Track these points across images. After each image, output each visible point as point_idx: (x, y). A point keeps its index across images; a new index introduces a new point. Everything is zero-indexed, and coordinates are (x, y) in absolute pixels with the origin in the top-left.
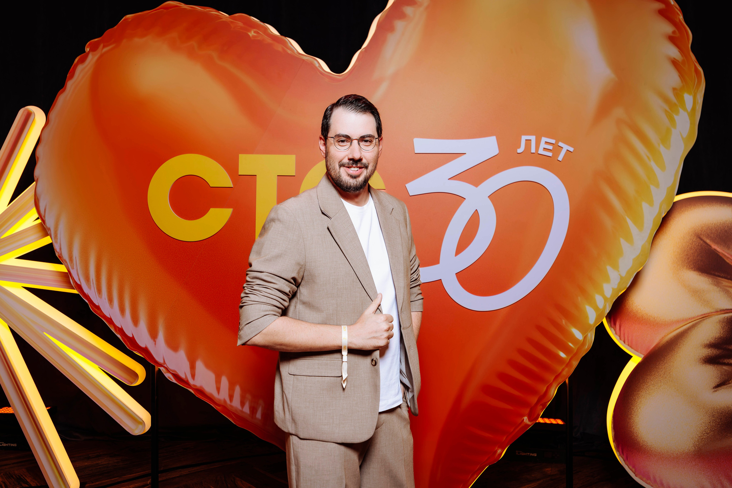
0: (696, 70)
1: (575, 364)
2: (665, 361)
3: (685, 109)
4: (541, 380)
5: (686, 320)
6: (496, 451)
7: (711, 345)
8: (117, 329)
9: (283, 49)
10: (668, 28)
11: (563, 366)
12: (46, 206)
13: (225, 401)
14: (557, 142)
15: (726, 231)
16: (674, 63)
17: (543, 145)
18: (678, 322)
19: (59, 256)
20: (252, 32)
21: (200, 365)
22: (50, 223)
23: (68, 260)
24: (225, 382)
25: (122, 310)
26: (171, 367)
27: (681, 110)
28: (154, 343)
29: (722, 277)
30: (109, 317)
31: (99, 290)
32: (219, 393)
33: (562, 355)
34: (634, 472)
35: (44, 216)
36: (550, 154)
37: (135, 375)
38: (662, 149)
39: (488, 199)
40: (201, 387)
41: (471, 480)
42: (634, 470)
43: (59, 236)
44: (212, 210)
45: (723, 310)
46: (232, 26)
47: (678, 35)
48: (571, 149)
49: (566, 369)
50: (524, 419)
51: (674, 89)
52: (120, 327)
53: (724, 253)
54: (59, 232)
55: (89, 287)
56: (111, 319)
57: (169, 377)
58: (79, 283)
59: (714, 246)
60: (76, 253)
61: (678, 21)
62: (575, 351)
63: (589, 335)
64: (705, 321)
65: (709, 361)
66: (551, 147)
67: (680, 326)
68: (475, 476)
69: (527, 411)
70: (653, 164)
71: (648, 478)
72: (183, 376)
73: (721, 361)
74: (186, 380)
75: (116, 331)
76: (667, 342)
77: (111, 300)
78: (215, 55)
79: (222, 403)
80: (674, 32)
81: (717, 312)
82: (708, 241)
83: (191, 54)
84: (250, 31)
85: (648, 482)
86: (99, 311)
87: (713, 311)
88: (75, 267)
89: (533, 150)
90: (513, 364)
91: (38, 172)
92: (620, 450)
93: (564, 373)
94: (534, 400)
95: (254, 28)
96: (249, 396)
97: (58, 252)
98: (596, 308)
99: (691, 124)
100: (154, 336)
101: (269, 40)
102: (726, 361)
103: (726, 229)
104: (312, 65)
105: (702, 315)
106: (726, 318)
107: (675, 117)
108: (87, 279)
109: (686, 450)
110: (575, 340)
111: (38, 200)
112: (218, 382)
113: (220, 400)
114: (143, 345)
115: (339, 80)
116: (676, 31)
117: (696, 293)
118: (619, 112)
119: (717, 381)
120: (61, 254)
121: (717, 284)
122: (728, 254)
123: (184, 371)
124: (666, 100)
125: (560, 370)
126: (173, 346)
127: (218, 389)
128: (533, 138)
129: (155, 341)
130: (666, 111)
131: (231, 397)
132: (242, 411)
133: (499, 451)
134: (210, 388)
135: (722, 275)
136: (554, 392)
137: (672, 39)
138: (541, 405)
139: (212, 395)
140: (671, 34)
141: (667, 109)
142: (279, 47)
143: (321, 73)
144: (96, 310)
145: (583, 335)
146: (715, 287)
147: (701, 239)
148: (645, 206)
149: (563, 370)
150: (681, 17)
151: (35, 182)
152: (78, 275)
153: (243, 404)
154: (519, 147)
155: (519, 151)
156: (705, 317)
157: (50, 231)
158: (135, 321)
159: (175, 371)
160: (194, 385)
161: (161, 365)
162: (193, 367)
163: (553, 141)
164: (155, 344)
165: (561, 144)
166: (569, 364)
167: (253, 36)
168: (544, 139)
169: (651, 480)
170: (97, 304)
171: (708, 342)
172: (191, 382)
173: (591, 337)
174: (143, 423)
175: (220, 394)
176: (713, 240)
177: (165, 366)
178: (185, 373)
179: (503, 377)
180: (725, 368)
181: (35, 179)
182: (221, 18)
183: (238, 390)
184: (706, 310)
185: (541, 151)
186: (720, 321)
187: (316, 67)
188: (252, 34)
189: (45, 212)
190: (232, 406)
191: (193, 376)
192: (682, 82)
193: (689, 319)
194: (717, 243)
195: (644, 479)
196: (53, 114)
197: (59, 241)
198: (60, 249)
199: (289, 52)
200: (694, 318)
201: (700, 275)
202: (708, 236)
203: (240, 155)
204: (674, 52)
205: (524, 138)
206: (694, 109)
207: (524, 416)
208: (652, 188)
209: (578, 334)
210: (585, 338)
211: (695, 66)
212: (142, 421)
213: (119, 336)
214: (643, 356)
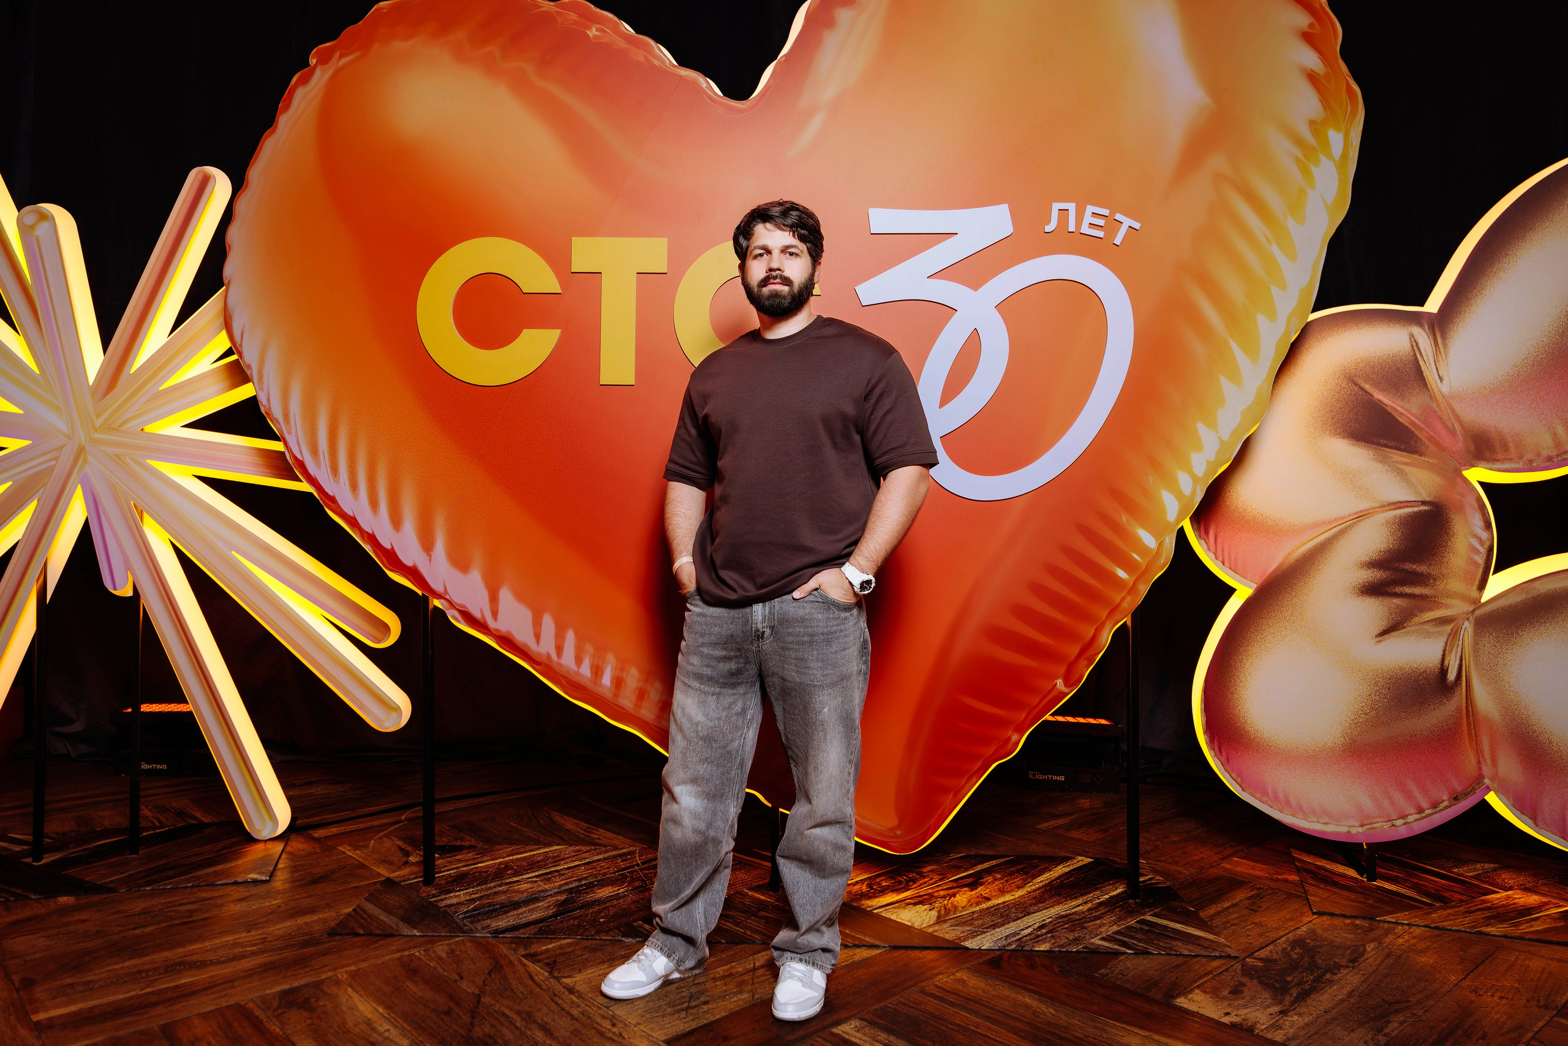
0: (1349, 90)
1: (1144, 589)
2: (1293, 594)
3: (1329, 157)
4: (1087, 617)
5: (1330, 522)
6: (1010, 738)
7: (1373, 564)
8: (366, 536)
9: (646, 58)
10: (1303, 20)
11: (1124, 594)
12: (244, 327)
13: (549, 656)
14: (1113, 213)
15: (1397, 369)
16: (1312, 78)
17: (1088, 218)
18: (1316, 525)
19: (266, 412)
21: (506, 596)
22: (250, 357)
23: (281, 419)
24: (548, 624)
25: (374, 504)
26: (457, 598)
27: (1323, 158)
28: (428, 558)
29: (1392, 448)
30: (352, 515)
31: (335, 470)
32: (538, 642)
33: (1121, 574)
34: (1240, 783)
35: (241, 345)
36: (1101, 234)
37: (385, 629)
38: (1291, 223)
39: (995, 311)
40: (508, 632)
41: (967, 786)
42: (1239, 780)
43: (265, 378)
44: (525, 331)
45: (1393, 504)
46: (559, 19)
47: (1317, 30)
48: (1136, 226)
49: (1129, 599)
50: (1056, 683)
51: (1312, 123)
52: (370, 532)
53: (1394, 406)
54: (265, 372)
55: (318, 464)
56: (354, 519)
57: (452, 618)
58: (300, 458)
59: (1379, 396)
60: (296, 406)
61: (1318, 5)
62: (1143, 569)
63: (1167, 539)
64: (1362, 523)
65: (1369, 590)
66: (1101, 222)
67: (1319, 533)
68: (975, 780)
69: (1062, 669)
70: (1275, 250)
71: (1264, 793)
72: (477, 614)
73: (1389, 590)
74: (483, 621)
75: (363, 539)
76: (1297, 560)
77: (354, 487)
78: (530, 69)
79: (544, 660)
80: (1311, 26)
81: (1383, 506)
82: (1368, 387)
83: (490, 68)
84: (590, 29)
85: (1265, 799)
86: (333, 505)
87: (1376, 505)
88: (293, 431)
89: (1072, 227)
90: (1037, 589)
91: (230, 269)
92: (1216, 744)
93: (1125, 604)
94: (1074, 650)
95: (598, 24)
96: (589, 648)
97: (264, 406)
98: (1179, 495)
99: (1340, 180)
100: (428, 546)
101: (622, 43)
102: (1398, 589)
103: (1397, 365)
104: (695, 85)
105: (1358, 513)
106: (1397, 516)
107: (1314, 170)
108: (314, 451)
109: (1330, 744)
110: (1143, 550)
111: (231, 318)
112: (537, 623)
113: (541, 655)
114: (408, 562)
115: (742, 111)
116: (1316, 23)
117: (1347, 477)
118: (1217, 162)
119: (1382, 624)
120: (270, 409)
121: (1383, 460)
122: (1400, 407)
123: (479, 606)
124: (1298, 141)
125: (1118, 600)
126: (460, 563)
127: (538, 637)
128: (1071, 207)
129: (429, 555)
130: (1298, 160)
131: (559, 649)
132: (577, 674)
133: (1015, 737)
134: (523, 635)
135: (1391, 444)
136: (1106, 638)
137: (1308, 38)
138: (1086, 659)
139: (526, 645)
140: (1307, 29)
141: (1300, 155)
142: (639, 54)
143: (713, 98)
144: (330, 503)
145: (1157, 540)
146: (1380, 465)
147: (1356, 384)
148: (1261, 320)
149: (1123, 599)
151: (224, 287)
152: (299, 445)
153: (579, 661)
154: (1049, 222)
155: (1049, 228)
156: (1361, 516)
157: (250, 371)
158: (396, 522)
159: (465, 607)
160: (497, 630)
161: (439, 596)
162: (494, 599)
163: (1106, 212)
164: (430, 561)
165: (1118, 217)
166: (1133, 590)
167: (595, 37)
168: (1090, 209)
169: (1268, 796)
170: (331, 494)
171: (1367, 559)
172: (492, 625)
173: (1170, 543)
174: (396, 712)
175: (540, 645)
176: (1376, 385)
177: (447, 597)
178: (481, 610)
179: (1022, 612)
180: (1397, 601)
181: (226, 281)
182: (542, 7)
183: (570, 638)
184: (1363, 505)
185: (1084, 229)
186: (1387, 522)
187: (704, 89)
188: (593, 32)
189: (242, 338)
190: (560, 665)
191: (495, 614)
192: (1324, 109)
193: (1335, 520)
194: (1382, 390)
195: (1258, 795)
196: (255, 173)
197: (265, 387)
198: (269, 400)
199: (655, 60)
200: (1341, 519)
201: (1352, 445)
202: (1367, 379)
203: (575, 239)
204: (1310, 59)
205: (1056, 206)
206: (1344, 157)
207: (1057, 679)
208: (1274, 290)
209: (1148, 539)
210: (1160, 545)
211: (1348, 84)
212: (394, 710)
213: (367, 547)
214: (1255, 586)
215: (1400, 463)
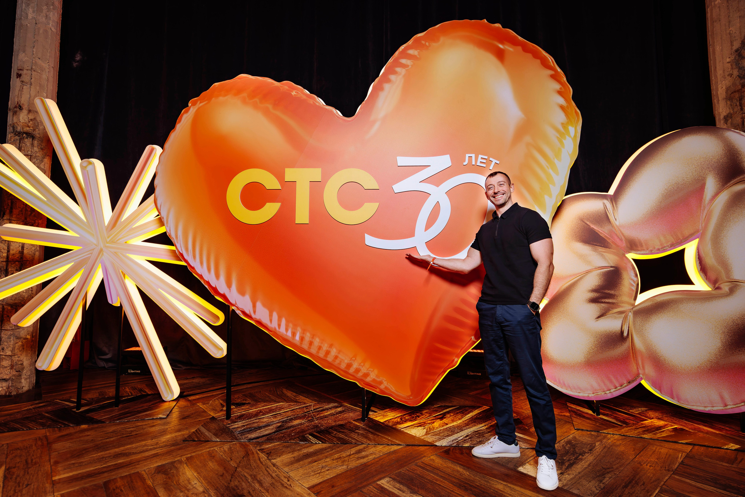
0: (576, 112)
2: (564, 302)
3: (570, 136)
5: (576, 275)
6: (454, 360)
7: (594, 291)
8: (206, 282)
9: (313, 102)
10: (557, 86)
12: (161, 203)
13: (275, 328)
14: (489, 157)
15: (599, 216)
16: (562, 107)
17: (479, 160)
18: (571, 276)
19: (169, 235)
20: (294, 92)
21: (259, 305)
22: (165, 217)
23: (175, 238)
24: (275, 316)
25: (209, 270)
26: (240, 306)
27: (567, 137)
29: (598, 246)
30: (200, 274)
31: (194, 257)
32: (271, 323)
35: (161, 213)
36: (484, 165)
37: (218, 318)
38: (556, 161)
39: (446, 196)
40: (260, 319)
41: (438, 379)
43: (169, 222)
44: (267, 204)
45: (600, 267)
46: (281, 88)
47: (563, 90)
48: (498, 162)
50: (472, 338)
51: (562, 124)
52: (207, 280)
53: (598, 230)
54: (169, 220)
55: (188, 255)
56: (201, 275)
57: (239, 313)
58: (181, 252)
59: (592, 226)
60: (180, 233)
61: (563, 81)
64: (588, 275)
65: (594, 301)
66: (485, 161)
67: (572, 279)
68: (441, 376)
70: (551, 171)
71: (555, 380)
72: (248, 312)
73: (600, 301)
74: (249, 314)
75: (205, 283)
76: (564, 289)
77: (202, 263)
78: (270, 107)
79: (273, 330)
80: (561, 88)
81: (596, 268)
82: (588, 223)
83: (256, 107)
84: (292, 92)
85: (555, 383)
86: (194, 270)
87: (593, 268)
88: (179, 242)
89: (473, 163)
90: (464, 301)
91: (157, 182)
95: (295, 90)
96: (291, 325)
97: (170, 238)
99: (574, 145)
100: (229, 286)
101: (304, 97)
102: (603, 300)
103: (600, 214)
104: (332, 111)
105: (586, 271)
106: (602, 272)
107: (564, 141)
108: (187, 250)
109: (580, 361)
111: (157, 203)
112: (271, 315)
113: (272, 328)
114: (221, 292)
115: (349, 121)
116: (563, 88)
117: (582, 257)
118: (528, 139)
119: (598, 314)
120: (170, 234)
121: (595, 251)
122: (601, 230)
123: (248, 308)
124: (558, 131)
126: (241, 292)
127: (271, 321)
128: (473, 156)
129: (230, 289)
130: (558, 137)
131: (279, 326)
132: (286, 335)
133: (456, 359)
134: (265, 320)
135: (598, 244)
137: (560, 93)
139: (266, 325)
140: (559, 90)
141: (558, 136)
142: (311, 102)
143: (337, 117)
144: (192, 270)
146: (594, 252)
147: (584, 222)
148: (546, 197)
150: (565, 79)
152: (181, 247)
153: (287, 330)
154: (465, 161)
155: (465, 164)
156: (588, 272)
157: (163, 219)
158: (217, 276)
159: (243, 309)
160: (255, 318)
161: (233, 305)
162: (254, 306)
163: (486, 157)
164: (230, 291)
165: (491, 159)
167: (295, 95)
168: (480, 156)
169: (557, 382)
170: (193, 266)
171: (591, 289)
172: (253, 316)
174: (222, 349)
176: (591, 222)
177: (236, 305)
178: (249, 310)
180: (603, 305)
181: (155, 186)
182: (275, 84)
183: (284, 321)
184: (588, 268)
185: (478, 164)
186: (598, 274)
187: (334, 113)
188: (294, 93)
189: (161, 207)
190: (280, 332)
191: (255, 312)
192: (567, 119)
193: (578, 274)
194: (594, 224)
195: (552, 381)
197: (169, 225)
198: (170, 230)
199: (317, 104)
200: (581, 273)
201: (584, 245)
202: (588, 220)
203: (286, 169)
204: (561, 101)
205: (467, 155)
206: (575, 136)
207: (472, 336)
208: (551, 186)
211: (575, 109)
212: (221, 348)
213: (206, 286)
214: (549, 299)
215: (602, 252)
